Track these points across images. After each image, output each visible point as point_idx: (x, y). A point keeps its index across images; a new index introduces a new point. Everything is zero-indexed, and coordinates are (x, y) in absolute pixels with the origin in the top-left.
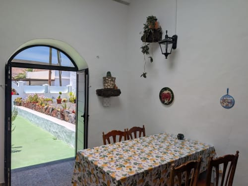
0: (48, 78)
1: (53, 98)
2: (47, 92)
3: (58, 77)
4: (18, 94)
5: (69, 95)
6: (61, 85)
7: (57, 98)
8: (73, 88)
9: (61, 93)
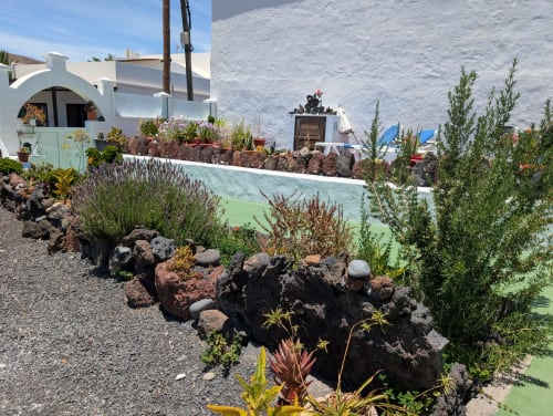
4: (102, 119)
6: (190, 98)
8: (220, 108)
9: (211, 121)
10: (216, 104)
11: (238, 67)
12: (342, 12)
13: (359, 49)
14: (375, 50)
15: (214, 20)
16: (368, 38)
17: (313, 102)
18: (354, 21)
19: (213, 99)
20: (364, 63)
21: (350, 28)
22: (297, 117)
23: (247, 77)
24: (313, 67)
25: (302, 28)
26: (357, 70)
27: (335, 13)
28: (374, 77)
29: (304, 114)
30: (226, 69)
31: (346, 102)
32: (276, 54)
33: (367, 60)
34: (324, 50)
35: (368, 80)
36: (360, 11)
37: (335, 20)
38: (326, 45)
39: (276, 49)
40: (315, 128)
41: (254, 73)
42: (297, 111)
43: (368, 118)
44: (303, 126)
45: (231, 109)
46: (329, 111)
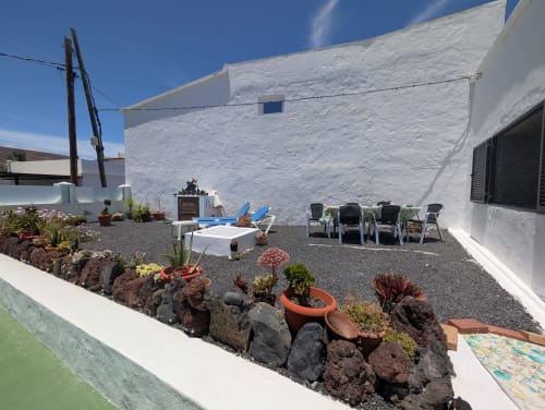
0: (68, 173)
1: (87, 213)
2: (67, 197)
5: (126, 206)
6: (104, 185)
7: (99, 214)
8: (133, 192)
9: (108, 203)
10: (129, 188)
11: (144, 163)
12: (210, 124)
13: (223, 149)
14: (233, 150)
15: (126, 128)
16: (228, 142)
17: (191, 187)
19: (126, 185)
20: (227, 159)
21: (216, 135)
22: (179, 198)
23: (149, 169)
24: (194, 162)
25: (185, 135)
26: (223, 164)
27: (206, 126)
29: (186, 195)
30: (136, 163)
31: (217, 185)
32: (169, 153)
34: (201, 150)
35: (231, 171)
36: (222, 124)
37: (206, 130)
38: (201, 147)
39: (169, 150)
40: (192, 205)
41: (155, 166)
42: (180, 193)
43: (232, 196)
44: (184, 204)
45: (141, 192)
46: (203, 193)
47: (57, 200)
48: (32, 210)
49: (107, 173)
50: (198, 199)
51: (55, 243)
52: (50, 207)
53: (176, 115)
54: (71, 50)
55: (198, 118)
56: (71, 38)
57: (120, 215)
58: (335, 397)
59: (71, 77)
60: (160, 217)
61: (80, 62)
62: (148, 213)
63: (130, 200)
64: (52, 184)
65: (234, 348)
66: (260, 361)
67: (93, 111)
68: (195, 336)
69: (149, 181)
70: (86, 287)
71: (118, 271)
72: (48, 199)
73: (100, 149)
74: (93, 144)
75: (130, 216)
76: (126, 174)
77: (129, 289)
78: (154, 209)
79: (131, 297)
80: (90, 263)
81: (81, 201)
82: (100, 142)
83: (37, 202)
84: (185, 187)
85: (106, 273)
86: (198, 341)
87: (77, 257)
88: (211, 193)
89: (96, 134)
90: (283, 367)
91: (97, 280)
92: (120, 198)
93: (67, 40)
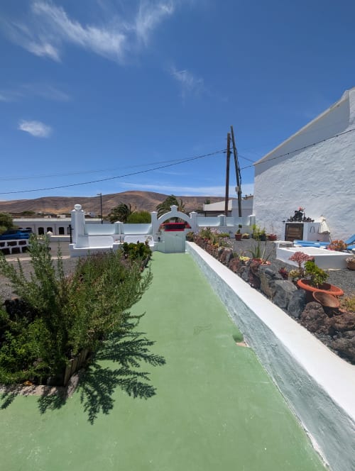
0: (224, 209)
1: (230, 232)
2: (223, 224)
3: (237, 207)
4: (190, 228)
5: (252, 229)
6: (240, 216)
7: (236, 233)
8: (257, 220)
9: (240, 226)
10: (254, 217)
11: (265, 198)
12: (323, 157)
13: (336, 177)
14: (348, 176)
15: (256, 176)
16: (343, 169)
17: (298, 215)
18: (332, 160)
19: (253, 215)
20: (340, 186)
21: (329, 165)
22: (287, 224)
23: (269, 203)
24: (305, 193)
25: (298, 172)
26: (335, 192)
27: (318, 159)
28: (349, 194)
29: (294, 222)
30: (260, 199)
31: (327, 213)
32: (284, 189)
33: (343, 183)
34: (312, 182)
35: (343, 197)
36: (337, 152)
37: (319, 162)
38: (312, 179)
39: (283, 186)
40: (297, 230)
41: (272, 200)
42: (289, 220)
43: (344, 223)
44: (290, 229)
45: (261, 220)
46: (309, 220)
47: (218, 224)
48: (209, 229)
49: (242, 207)
50: (303, 225)
51: (214, 243)
52: (215, 227)
53: (291, 157)
54: (230, 139)
55: (312, 153)
56: (230, 132)
57: (247, 235)
58: (302, 325)
59: (229, 153)
60: (273, 238)
61: (234, 144)
62: (264, 235)
63: (255, 225)
64: (216, 216)
65: (268, 297)
66: (276, 304)
67: (238, 170)
68: (254, 287)
69: (268, 212)
70: (221, 262)
71: (232, 257)
72: (214, 223)
73: (239, 193)
74: (236, 190)
75: (253, 236)
76: (253, 207)
77: (234, 264)
78: (269, 233)
79: (234, 267)
80: (224, 253)
81: (228, 225)
82: (240, 189)
83: (211, 226)
84: (293, 215)
85: (228, 257)
86: (254, 290)
87: (220, 249)
88: (318, 220)
89: (238, 185)
90: (285, 309)
91: (225, 259)
92: (248, 224)
93: (229, 135)
